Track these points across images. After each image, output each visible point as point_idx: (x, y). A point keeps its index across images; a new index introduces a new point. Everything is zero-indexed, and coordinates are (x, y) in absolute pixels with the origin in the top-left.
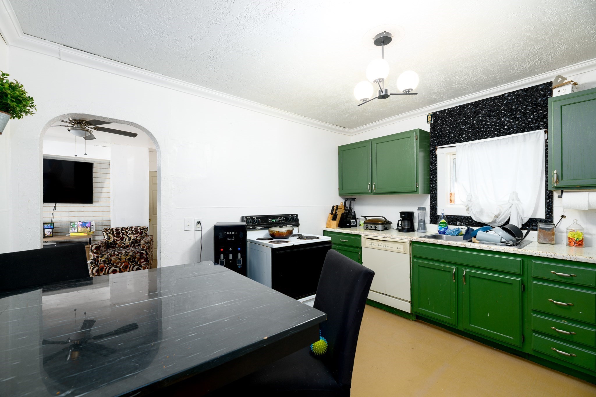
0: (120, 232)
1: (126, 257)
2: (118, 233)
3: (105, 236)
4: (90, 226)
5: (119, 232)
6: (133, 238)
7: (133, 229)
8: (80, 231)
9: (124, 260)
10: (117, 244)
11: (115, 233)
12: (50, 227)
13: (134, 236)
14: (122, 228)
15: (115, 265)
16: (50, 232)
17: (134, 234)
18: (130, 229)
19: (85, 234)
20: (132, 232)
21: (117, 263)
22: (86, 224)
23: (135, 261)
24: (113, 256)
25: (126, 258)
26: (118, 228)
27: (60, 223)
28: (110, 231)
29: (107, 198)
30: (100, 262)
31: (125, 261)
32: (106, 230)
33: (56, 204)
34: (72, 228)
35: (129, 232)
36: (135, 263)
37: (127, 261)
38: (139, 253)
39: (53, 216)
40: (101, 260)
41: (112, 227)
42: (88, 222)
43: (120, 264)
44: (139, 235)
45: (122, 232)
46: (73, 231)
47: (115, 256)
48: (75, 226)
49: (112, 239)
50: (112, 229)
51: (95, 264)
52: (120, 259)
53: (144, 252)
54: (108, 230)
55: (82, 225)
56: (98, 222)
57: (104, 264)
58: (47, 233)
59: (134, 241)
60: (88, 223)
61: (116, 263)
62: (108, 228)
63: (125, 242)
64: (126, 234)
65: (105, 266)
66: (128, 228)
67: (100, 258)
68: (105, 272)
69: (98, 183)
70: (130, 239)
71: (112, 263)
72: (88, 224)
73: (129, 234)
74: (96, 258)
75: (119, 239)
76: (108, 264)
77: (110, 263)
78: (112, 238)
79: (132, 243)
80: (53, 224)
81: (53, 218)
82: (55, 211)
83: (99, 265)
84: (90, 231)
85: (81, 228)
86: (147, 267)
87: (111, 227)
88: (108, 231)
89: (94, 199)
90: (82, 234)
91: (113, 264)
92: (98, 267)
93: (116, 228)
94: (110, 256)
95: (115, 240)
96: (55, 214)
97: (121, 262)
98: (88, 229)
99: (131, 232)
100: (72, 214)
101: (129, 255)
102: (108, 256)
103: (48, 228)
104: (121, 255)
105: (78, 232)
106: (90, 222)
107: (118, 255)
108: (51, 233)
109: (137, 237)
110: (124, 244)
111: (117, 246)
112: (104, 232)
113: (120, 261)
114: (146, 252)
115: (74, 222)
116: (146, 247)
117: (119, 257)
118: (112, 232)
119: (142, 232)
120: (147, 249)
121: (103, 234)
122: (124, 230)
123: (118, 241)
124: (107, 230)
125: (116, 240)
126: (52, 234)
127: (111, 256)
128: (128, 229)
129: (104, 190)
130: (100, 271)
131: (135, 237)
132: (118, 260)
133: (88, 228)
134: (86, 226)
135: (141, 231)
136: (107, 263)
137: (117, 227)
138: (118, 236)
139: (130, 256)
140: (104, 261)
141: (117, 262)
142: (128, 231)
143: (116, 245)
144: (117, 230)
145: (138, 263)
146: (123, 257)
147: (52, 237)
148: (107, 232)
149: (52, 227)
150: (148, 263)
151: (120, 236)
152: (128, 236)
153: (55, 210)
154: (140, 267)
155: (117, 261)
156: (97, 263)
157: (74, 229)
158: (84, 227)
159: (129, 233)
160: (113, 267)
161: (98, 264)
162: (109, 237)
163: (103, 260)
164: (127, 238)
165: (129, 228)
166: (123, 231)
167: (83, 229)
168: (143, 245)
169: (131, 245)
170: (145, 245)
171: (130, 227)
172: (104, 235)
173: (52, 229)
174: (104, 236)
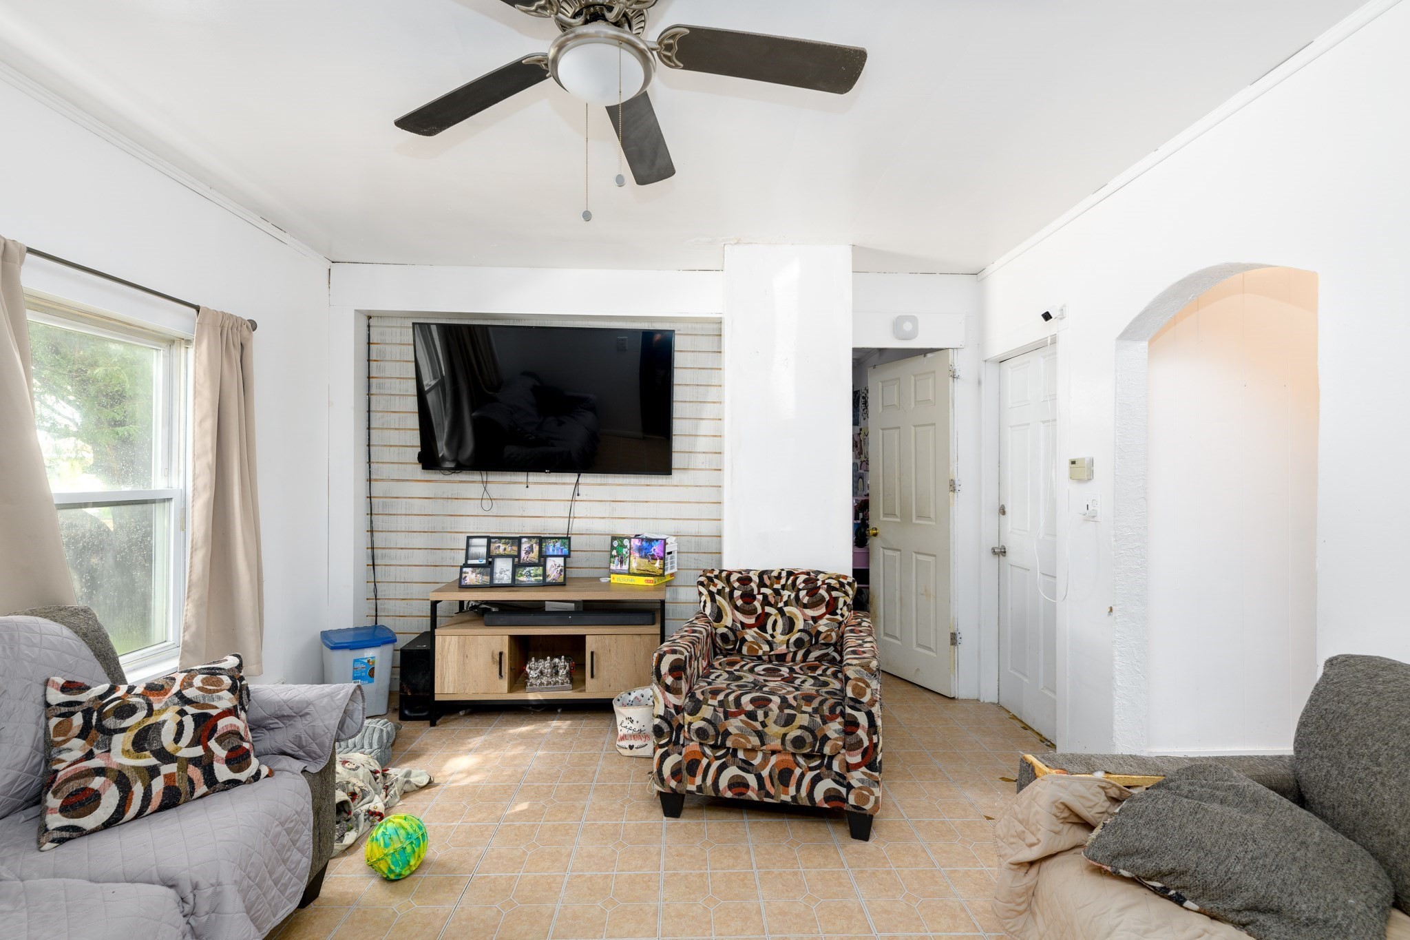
0: (756, 592)
1: (783, 730)
2: (748, 597)
3: (705, 602)
4: (662, 555)
5: (752, 590)
6: (800, 624)
7: (798, 582)
8: (636, 571)
9: (776, 744)
10: (744, 640)
11: (737, 593)
12: (562, 550)
13: (804, 614)
14: (761, 575)
15: (741, 755)
16: (559, 569)
17: (805, 606)
18: (790, 582)
19: (647, 581)
20: (797, 597)
21: (749, 750)
22: (652, 546)
23: (823, 756)
24: (735, 715)
25: (785, 735)
26: (748, 571)
27: (588, 536)
28: (720, 585)
29: (711, 455)
30: (687, 735)
31: (779, 747)
32: (708, 578)
33: (579, 476)
34: (615, 556)
35: (786, 594)
36: (822, 763)
37: (790, 748)
38: (840, 719)
39: (572, 515)
40: (690, 724)
41: (728, 565)
42: (657, 540)
43: (760, 755)
44: (824, 614)
45: (763, 590)
46: (619, 567)
47: (743, 717)
48: (624, 551)
49: (728, 620)
50: (730, 574)
51: (671, 739)
52: (761, 735)
53: (862, 718)
54: (716, 581)
55: (640, 549)
56: (686, 538)
57: (701, 744)
58: (553, 572)
59: (806, 638)
60: (657, 543)
61: (746, 750)
62: (716, 572)
63: (772, 636)
64: (777, 603)
65: (704, 754)
66: (780, 573)
67: (688, 718)
68: (704, 779)
69: (688, 404)
70: (790, 624)
71: (729, 748)
72: (656, 549)
73: (786, 604)
74: (673, 711)
75: (752, 621)
76: (714, 747)
77: (723, 746)
78: (727, 615)
79: (799, 643)
80: (566, 541)
81: (571, 520)
82: (577, 498)
83: (683, 746)
84: (661, 571)
85: (638, 559)
86: (872, 794)
87: (725, 568)
88: (715, 585)
89: (677, 460)
90: (641, 581)
91: (735, 751)
92: (680, 754)
93: (740, 573)
94: (722, 715)
95: (739, 625)
96: (579, 509)
97: (764, 748)
98: (658, 564)
99: (793, 596)
100: (620, 509)
101: (798, 722)
102: (715, 710)
103: (555, 553)
104: (766, 715)
105: (630, 574)
106: (663, 541)
107: (752, 716)
108: (561, 570)
109: (815, 619)
110: (770, 644)
111: (745, 650)
112: (701, 588)
113: (763, 744)
114: (870, 716)
115: (621, 538)
116: (868, 691)
117: (758, 726)
118: (727, 590)
119: (836, 599)
120: (873, 702)
121: (700, 594)
122: (767, 582)
123: (748, 631)
124: (710, 579)
125: (742, 623)
126: (563, 573)
127: (727, 715)
128: (783, 581)
129: (706, 427)
130: (685, 772)
131: (811, 622)
132: (755, 741)
133: (658, 561)
134: (653, 555)
135: (830, 595)
136: (712, 743)
137: (743, 566)
138: (747, 607)
139: (801, 727)
140: (701, 733)
141: (749, 747)
142: (783, 587)
143: (740, 648)
144: (745, 580)
145: (836, 766)
146: (774, 730)
147: (563, 584)
148: (713, 589)
149: (565, 551)
150: (876, 774)
151: (756, 609)
152: (781, 611)
153: (578, 495)
154: (843, 790)
155: (749, 742)
156: (678, 737)
157: (621, 562)
158: (646, 557)
159: (785, 598)
160: (733, 764)
161: (681, 742)
162: (718, 607)
163: (698, 724)
164: (780, 622)
165: (784, 574)
166: (766, 586)
167: (645, 564)
168: (856, 679)
169: (795, 654)
170: (865, 682)
171: (790, 574)
172: (703, 598)
173: (566, 557)
174: (702, 604)
